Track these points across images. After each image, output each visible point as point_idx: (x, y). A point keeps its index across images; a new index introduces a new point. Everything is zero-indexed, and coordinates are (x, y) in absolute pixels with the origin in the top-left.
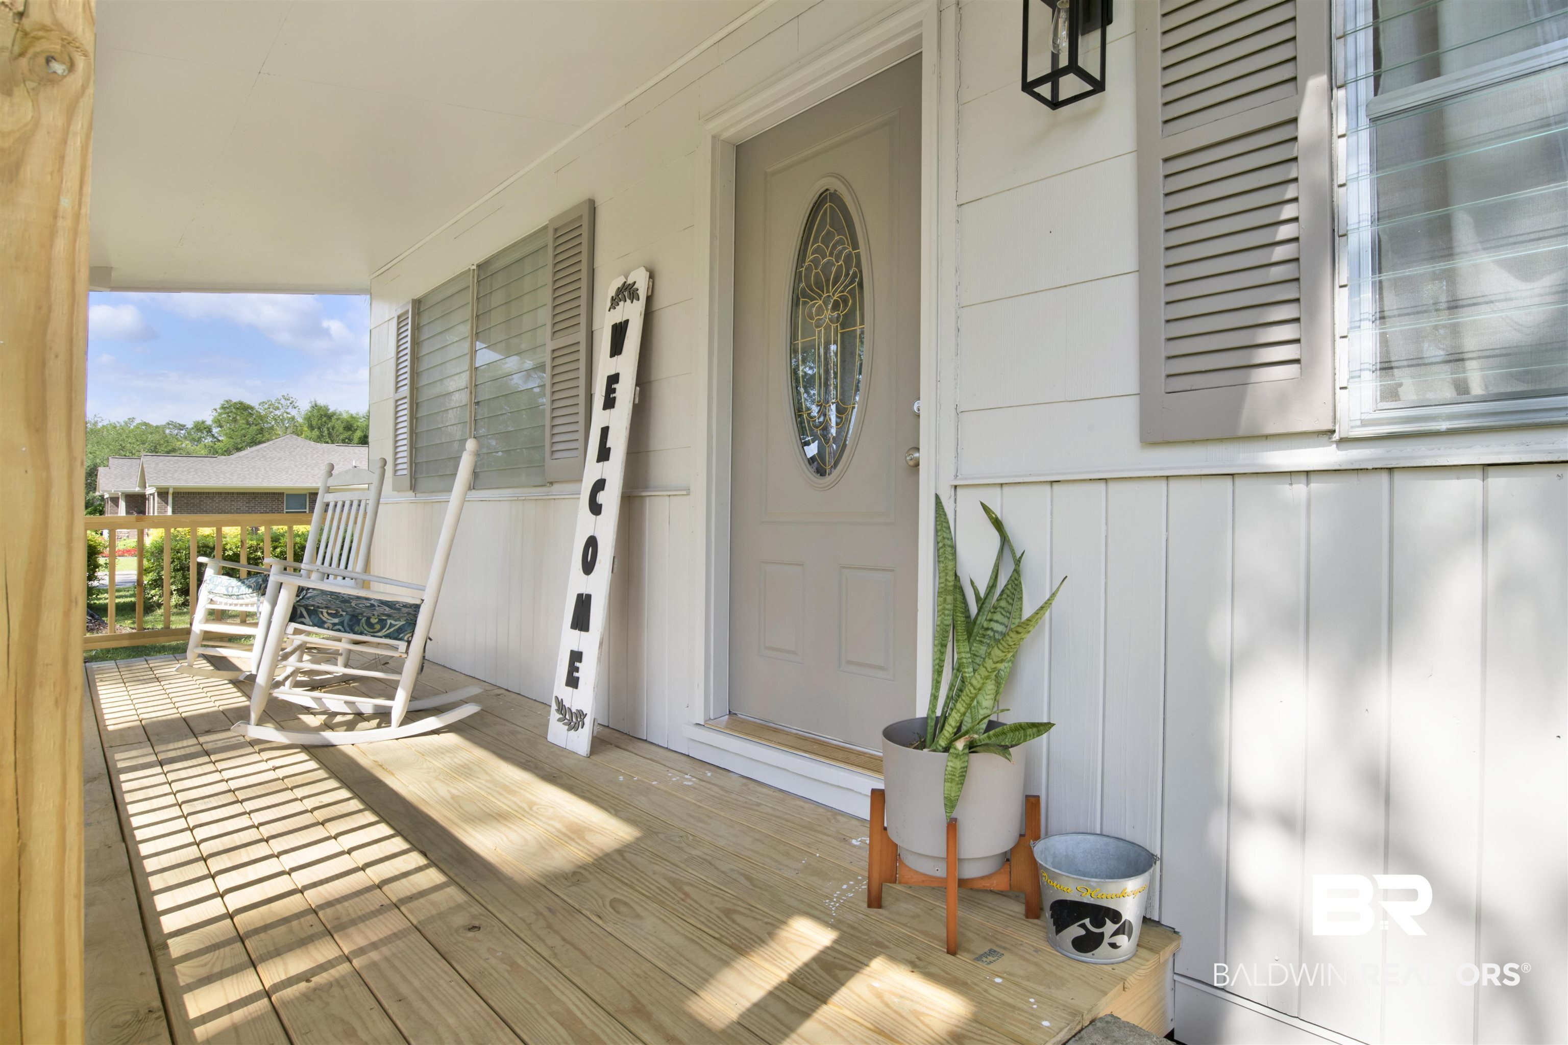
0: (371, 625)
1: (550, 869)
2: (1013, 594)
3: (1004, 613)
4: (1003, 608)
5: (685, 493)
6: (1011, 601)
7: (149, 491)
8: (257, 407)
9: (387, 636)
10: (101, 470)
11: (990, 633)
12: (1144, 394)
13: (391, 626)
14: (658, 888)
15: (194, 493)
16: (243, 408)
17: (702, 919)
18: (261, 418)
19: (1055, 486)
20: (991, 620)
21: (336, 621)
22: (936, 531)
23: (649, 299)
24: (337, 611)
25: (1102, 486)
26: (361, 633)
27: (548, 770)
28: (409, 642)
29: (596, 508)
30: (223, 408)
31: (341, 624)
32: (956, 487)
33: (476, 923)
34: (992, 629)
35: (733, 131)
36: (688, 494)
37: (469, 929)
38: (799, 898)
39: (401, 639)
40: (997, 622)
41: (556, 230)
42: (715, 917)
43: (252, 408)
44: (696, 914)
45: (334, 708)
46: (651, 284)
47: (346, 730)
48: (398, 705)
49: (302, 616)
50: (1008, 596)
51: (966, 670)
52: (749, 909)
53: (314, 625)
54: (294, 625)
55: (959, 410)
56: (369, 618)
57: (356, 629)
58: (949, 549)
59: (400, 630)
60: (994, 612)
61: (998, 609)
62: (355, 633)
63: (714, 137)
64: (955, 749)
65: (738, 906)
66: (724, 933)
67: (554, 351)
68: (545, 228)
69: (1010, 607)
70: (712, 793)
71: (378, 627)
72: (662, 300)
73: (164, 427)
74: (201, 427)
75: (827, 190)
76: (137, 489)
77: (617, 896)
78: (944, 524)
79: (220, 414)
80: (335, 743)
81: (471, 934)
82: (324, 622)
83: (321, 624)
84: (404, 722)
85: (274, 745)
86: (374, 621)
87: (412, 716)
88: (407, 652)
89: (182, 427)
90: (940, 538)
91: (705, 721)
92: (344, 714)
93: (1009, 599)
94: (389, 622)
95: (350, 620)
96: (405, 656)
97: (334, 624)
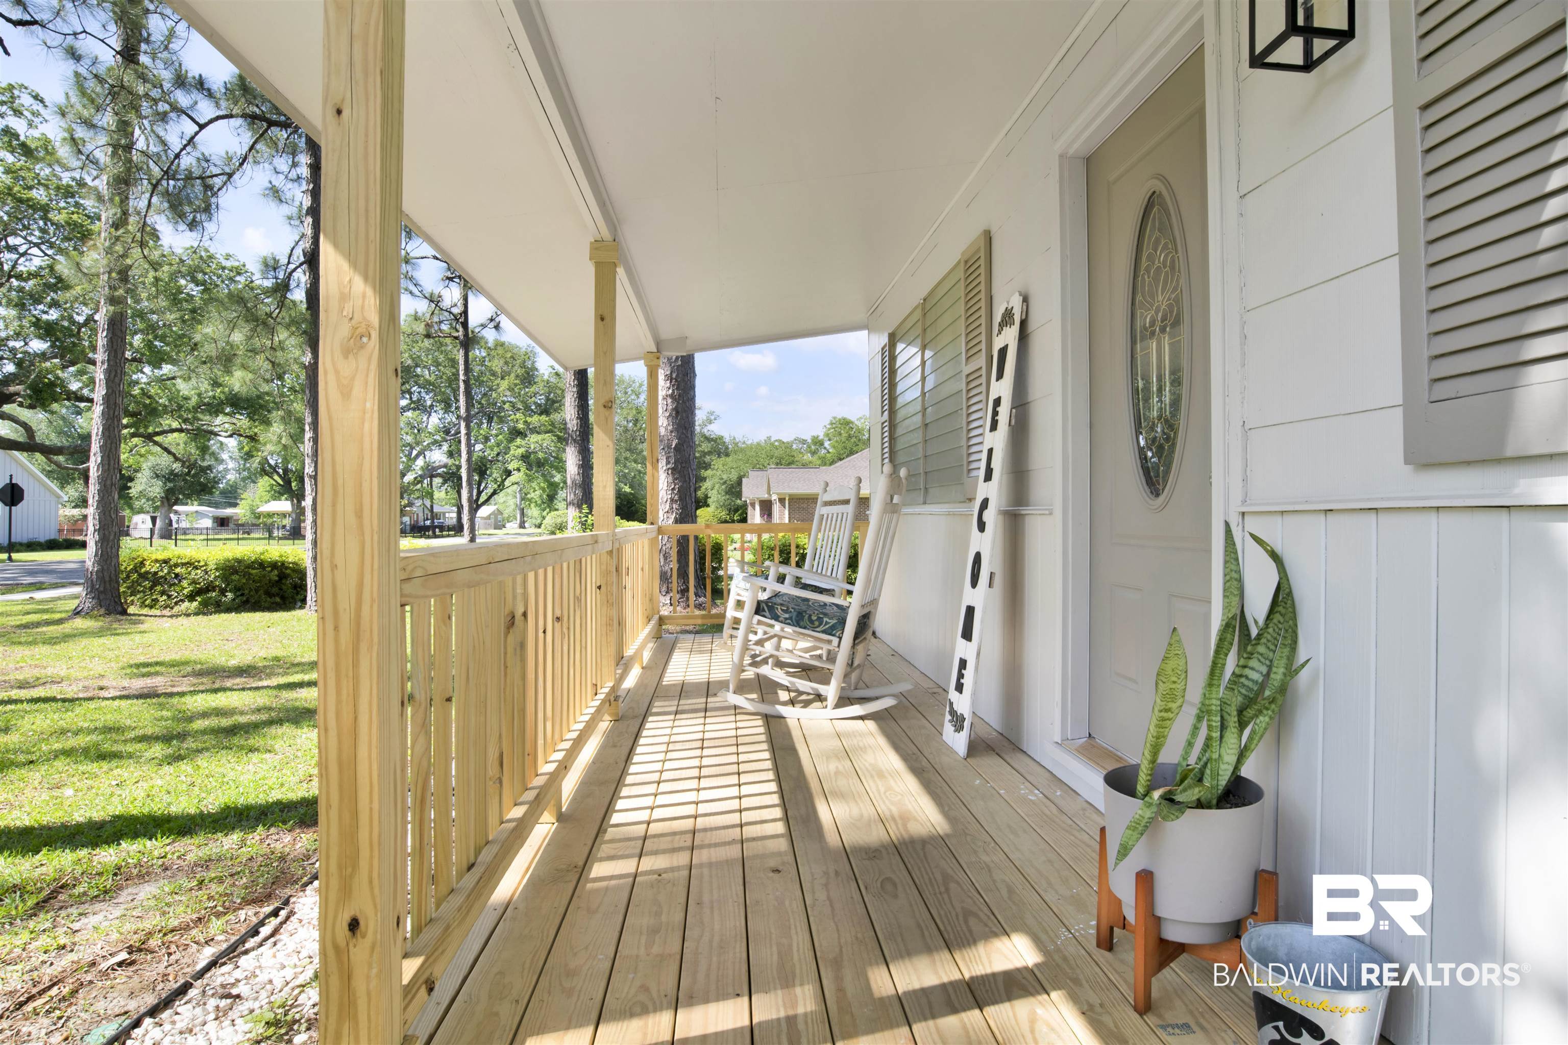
0: (812, 622)
1: (861, 842)
2: (1275, 639)
3: (1262, 660)
4: (1261, 655)
5: (1047, 512)
6: (1273, 647)
7: (774, 497)
8: (857, 423)
9: (824, 632)
10: (744, 480)
11: (1243, 680)
12: (1408, 406)
13: (827, 623)
14: (930, 880)
15: (803, 499)
16: (846, 423)
17: (942, 913)
18: (860, 431)
19: (1329, 514)
20: (1245, 667)
21: (787, 616)
22: (1226, 562)
23: (1023, 324)
24: (788, 608)
25: (1372, 516)
26: (805, 628)
27: (923, 764)
28: (840, 638)
29: (982, 527)
30: (831, 424)
31: (791, 618)
32: (1243, 514)
33: (780, 868)
34: (1247, 677)
35: (1076, 146)
36: (1051, 514)
37: (773, 871)
38: (1040, 920)
39: (834, 635)
40: (1252, 669)
41: (966, 262)
42: (953, 914)
43: (852, 423)
44: (941, 906)
45: (801, 689)
46: (1025, 307)
47: (802, 707)
48: (831, 691)
49: (764, 610)
50: (1268, 641)
51: (1214, 718)
52: (988, 917)
53: (772, 619)
54: (757, 617)
55: (1247, 427)
56: (810, 616)
57: (802, 624)
58: (1235, 583)
59: (833, 627)
60: (1250, 658)
61: (1255, 655)
62: (801, 627)
63: (1061, 156)
64: (1151, 798)
65: (982, 911)
66: (949, 928)
67: (968, 375)
68: (959, 263)
69: (1271, 654)
70: (1047, 812)
71: (817, 623)
72: (1032, 325)
73: (792, 442)
74: (818, 443)
75: (1154, 192)
76: (766, 496)
77: (893, 876)
78: (1232, 555)
79: (829, 429)
80: (785, 715)
81: (772, 874)
82: (779, 617)
83: (776, 618)
84: (838, 706)
85: (744, 711)
86: (814, 618)
87: (844, 701)
88: (839, 646)
89: (804, 442)
90: (1228, 570)
91: (1062, 740)
92: (809, 694)
93: (1269, 644)
94: (825, 619)
95: (797, 616)
96: (837, 649)
97: (786, 619)
